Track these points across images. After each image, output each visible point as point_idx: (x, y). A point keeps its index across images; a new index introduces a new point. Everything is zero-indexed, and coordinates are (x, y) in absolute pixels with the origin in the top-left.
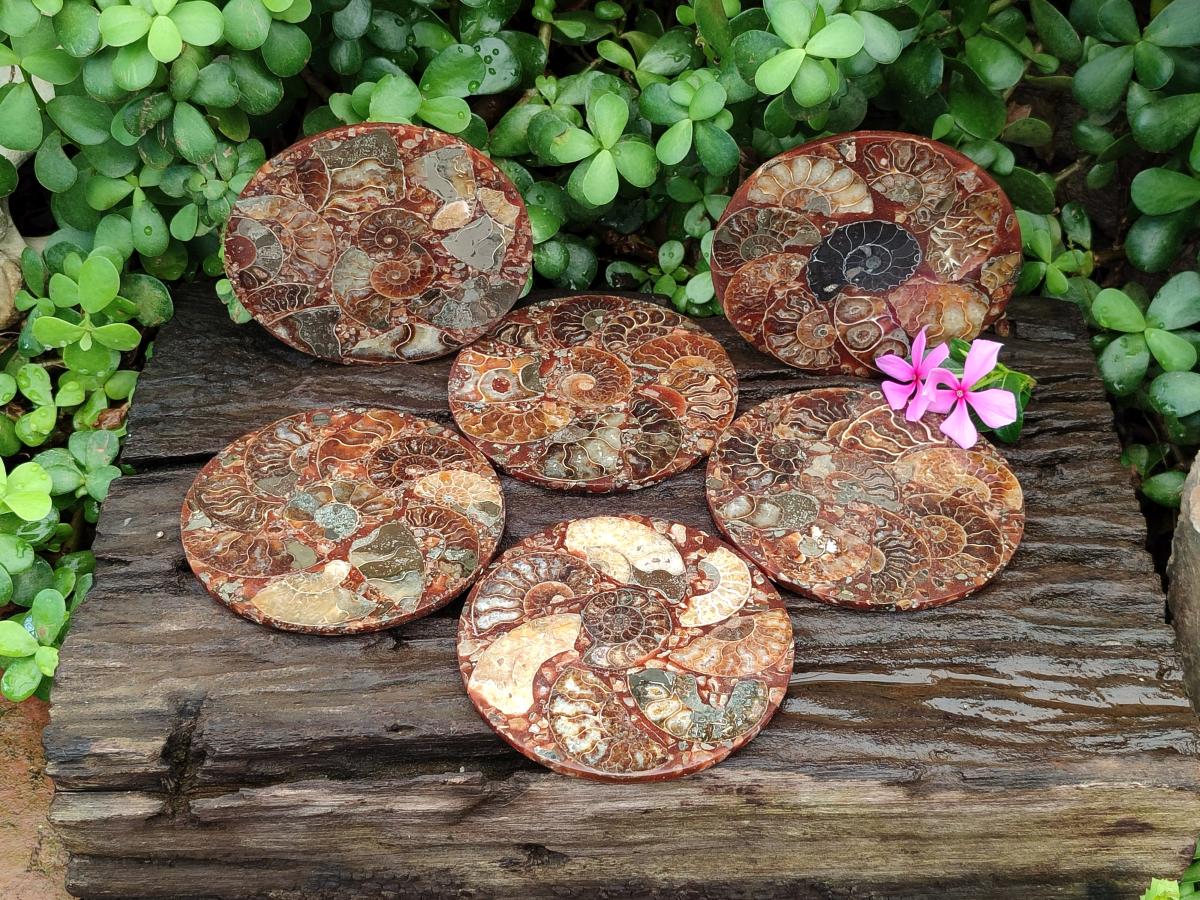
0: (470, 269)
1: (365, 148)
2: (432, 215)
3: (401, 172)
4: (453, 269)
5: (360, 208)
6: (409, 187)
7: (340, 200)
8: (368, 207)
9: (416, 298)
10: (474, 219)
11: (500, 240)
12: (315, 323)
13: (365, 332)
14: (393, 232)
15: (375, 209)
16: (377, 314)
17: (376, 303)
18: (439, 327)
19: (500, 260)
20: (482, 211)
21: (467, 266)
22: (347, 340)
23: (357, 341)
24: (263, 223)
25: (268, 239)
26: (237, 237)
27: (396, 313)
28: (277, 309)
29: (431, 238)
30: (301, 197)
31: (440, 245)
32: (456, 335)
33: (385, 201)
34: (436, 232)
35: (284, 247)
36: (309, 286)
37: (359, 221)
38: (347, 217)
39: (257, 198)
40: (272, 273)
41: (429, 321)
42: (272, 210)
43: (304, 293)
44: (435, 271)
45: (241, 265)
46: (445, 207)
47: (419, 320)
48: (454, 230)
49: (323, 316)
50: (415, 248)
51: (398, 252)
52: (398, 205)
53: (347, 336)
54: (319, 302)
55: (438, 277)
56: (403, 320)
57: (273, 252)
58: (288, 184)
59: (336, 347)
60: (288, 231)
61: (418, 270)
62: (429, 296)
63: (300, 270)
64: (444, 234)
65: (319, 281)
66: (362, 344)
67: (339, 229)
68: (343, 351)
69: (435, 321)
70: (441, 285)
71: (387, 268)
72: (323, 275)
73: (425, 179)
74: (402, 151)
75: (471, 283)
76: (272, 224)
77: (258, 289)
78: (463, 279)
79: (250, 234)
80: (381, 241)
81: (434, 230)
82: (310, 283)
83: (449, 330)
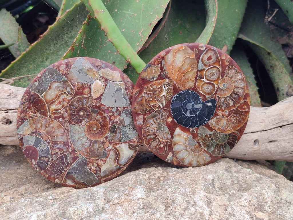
0: (119, 109)
1: (48, 78)
2: (90, 93)
3: (66, 81)
4: (113, 112)
5: (63, 106)
6: (74, 86)
7: (53, 107)
8: (65, 103)
9: (108, 134)
10: (106, 85)
11: (121, 89)
12: (79, 170)
13: (100, 163)
14: (81, 109)
15: (68, 103)
16: (99, 151)
17: (96, 146)
18: (126, 142)
19: (127, 98)
20: (106, 80)
21: (117, 108)
22: (96, 171)
23: (100, 169)
24: (31, 134)
25: (38, 142)
26: (26, 148)
27: (106, 146)
28: (61, 173)
29: (96, 103)
30: (39, 114)
31: (102, 105)
32: (134, 142)
33: (69, 97)
34: (96, 99)
35: (46, 141)
36: (66, 154)
37: (66, 112)
38: (60, 113)
39: (23, 125)
40: (49, 156)
41: (120, 142)
42: (31, 127)
43: (66, 158)
44: (108, 117)
45: (35, 160)
46: (92, 86)
47: (116, 144)
48: (102, 95)
49: (79, 165)
50: (93, 112)
51: (88, 116)
52: (75, 96)
53: (95, 169)
54: (75, 159)
55: (110, 120)
56: (110, 147)
57: (43, 146)
58: (30, 111)
59: (94, 177)
60: (43, 132)
61: (101, 121)
62: (113, 130)
63: (58, 148)
64: (99, 98)
65: (68, 148)
66: (103, 169)
67: (61, 120)
68: (98, 177)
69: (122, 140)
70: (114, 122)
71: (89, 127)
72: (68, 145)
73: (77, 79)
74: (62, 72)
75: (123, 115)
76: (35, 132)
77: (48, 167)
78: (120, 114)
79: (30, 143)
80: (79, 116)
81: (95, 99)
82: (65, 152)
83: (130, 141)
